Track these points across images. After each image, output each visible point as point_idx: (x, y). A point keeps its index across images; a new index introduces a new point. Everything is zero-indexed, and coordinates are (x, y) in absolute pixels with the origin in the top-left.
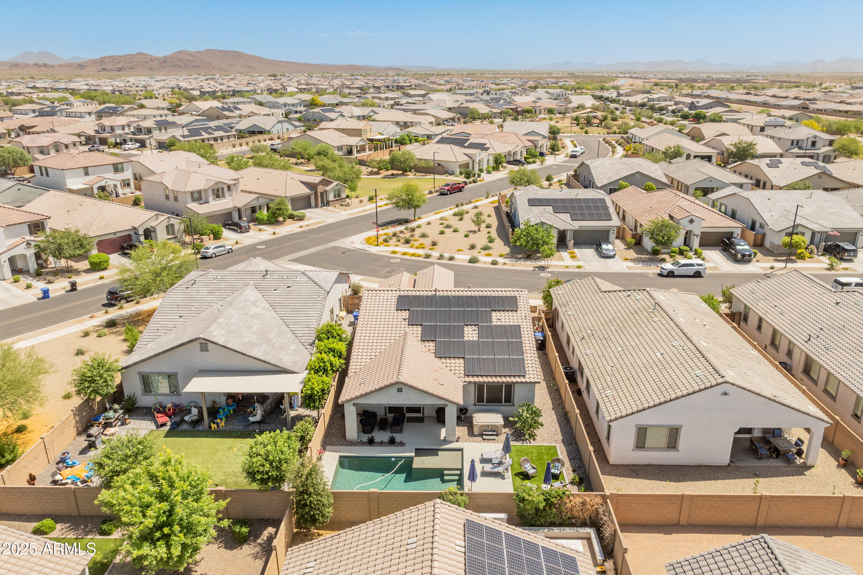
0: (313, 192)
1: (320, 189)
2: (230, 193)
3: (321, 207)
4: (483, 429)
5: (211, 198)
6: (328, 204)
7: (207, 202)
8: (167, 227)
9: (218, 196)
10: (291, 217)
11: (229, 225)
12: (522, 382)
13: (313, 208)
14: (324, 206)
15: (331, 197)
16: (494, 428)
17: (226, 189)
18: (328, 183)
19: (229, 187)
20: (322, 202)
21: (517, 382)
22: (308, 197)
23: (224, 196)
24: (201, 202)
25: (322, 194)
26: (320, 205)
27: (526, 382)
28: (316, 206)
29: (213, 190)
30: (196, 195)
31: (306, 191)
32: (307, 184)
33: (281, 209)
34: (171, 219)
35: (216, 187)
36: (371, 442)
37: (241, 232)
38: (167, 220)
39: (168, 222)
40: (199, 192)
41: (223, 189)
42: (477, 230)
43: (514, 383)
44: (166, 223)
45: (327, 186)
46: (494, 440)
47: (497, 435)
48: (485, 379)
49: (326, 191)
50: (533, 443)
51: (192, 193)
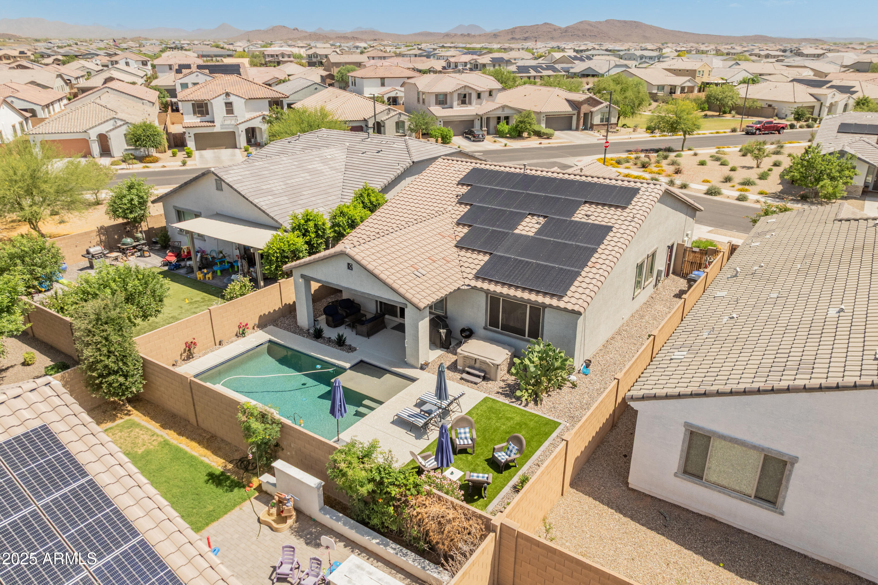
0: (575, 112)
1: (585, 108)
2: (479, 101)
3: (583, 130)
4: (468, 362)
5: (455, 103)
6: (592, 128)
7: (451, 107)
8: (397, 123)
9: (464, 102)
10: (539, 134)
11: (466, 133)
12: (558, 308)
13: (573, 130)
14: (586, 129)
15: (597, 120)
16: (484, 367)
17: (474, 96)
18: (595, 103)
19: (479, 96)
20: (585, 123)
21: (551, 306)
22: (570, 118)
23: (470, 103)
24: (446, 106)
25: (585, 114)
26: (581, 127)
27: (565, 310)
28: (577, 129)
29: (459, 94)
30: (441, 98)
31: (567, 109)
32: (570, 102)
33: (525, 122)
34: (402, 116)
35: (463, 92)
36: (318, 335)
37: (474, 141)
38: (397, 116)
39: (399, 118)
40: (445, 95)
41: (470, 94)
42: (755, 166)
43: (545, 306)
44: (396, 119)
45: (594, 107)
46: (476, 383)
47: (484, 378)
48: (505, 290)
49: (592, 112)
50: (531, 408)
51: (437, 95)
